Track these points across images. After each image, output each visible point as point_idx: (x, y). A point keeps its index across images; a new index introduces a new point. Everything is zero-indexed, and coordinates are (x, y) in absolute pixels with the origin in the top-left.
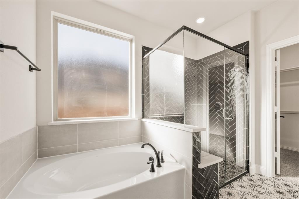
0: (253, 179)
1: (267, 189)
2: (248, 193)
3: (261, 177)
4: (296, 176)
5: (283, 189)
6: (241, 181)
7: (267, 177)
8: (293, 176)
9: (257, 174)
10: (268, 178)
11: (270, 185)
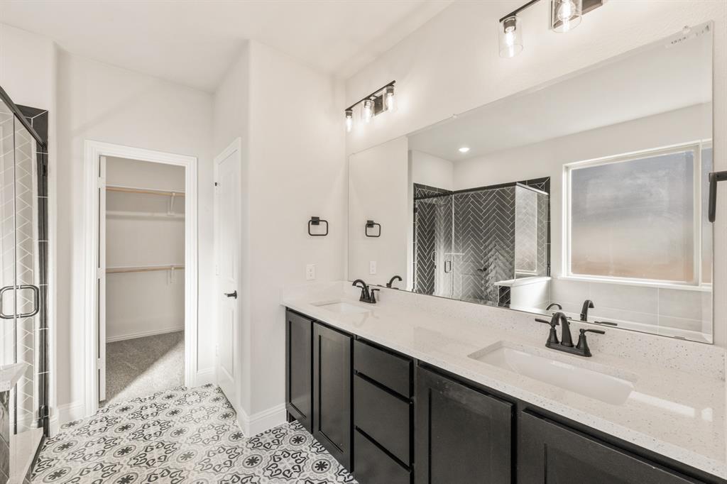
0: (66, 441)
1: (104, 438)
2: (81, 475)
3: (77, 427)
4: (125, 387)
5: (125, 419)
6: (45, 466)
7: (88, 418)
8: (121, 390)
9: (64, 427)
10: (90, 419)
11: (103, 429)
